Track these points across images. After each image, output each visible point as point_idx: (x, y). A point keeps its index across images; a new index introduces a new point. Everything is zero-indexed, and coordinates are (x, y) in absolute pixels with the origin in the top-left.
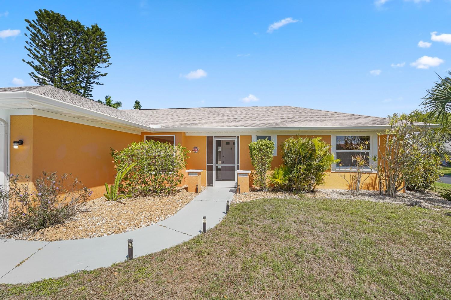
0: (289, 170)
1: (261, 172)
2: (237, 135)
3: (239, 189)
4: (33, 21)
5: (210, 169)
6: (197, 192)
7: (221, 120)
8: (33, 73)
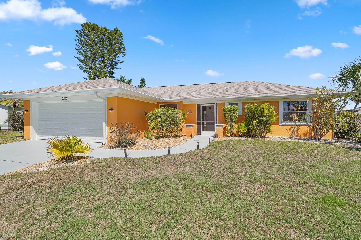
0: (248, 124)
1: (230, 125)
2: (216, 102)
3: (217, 135)
4: (80, 30)
5: (199, 124)
6: (191, 137)
7: (205, 93)
8: (80, 64)
